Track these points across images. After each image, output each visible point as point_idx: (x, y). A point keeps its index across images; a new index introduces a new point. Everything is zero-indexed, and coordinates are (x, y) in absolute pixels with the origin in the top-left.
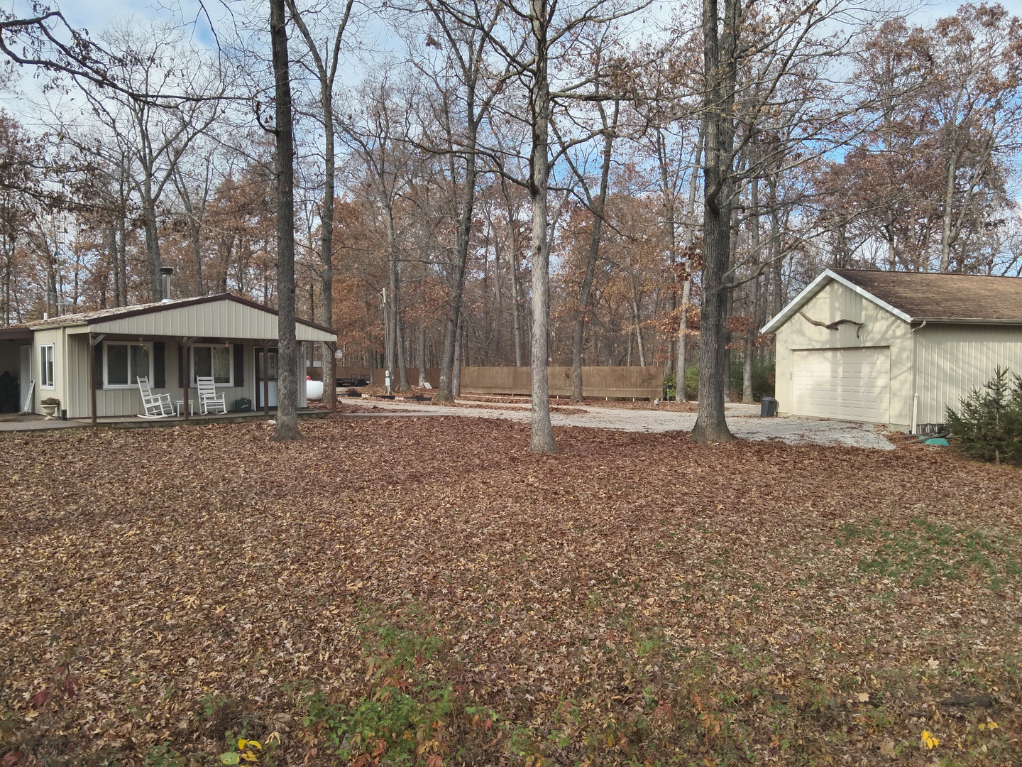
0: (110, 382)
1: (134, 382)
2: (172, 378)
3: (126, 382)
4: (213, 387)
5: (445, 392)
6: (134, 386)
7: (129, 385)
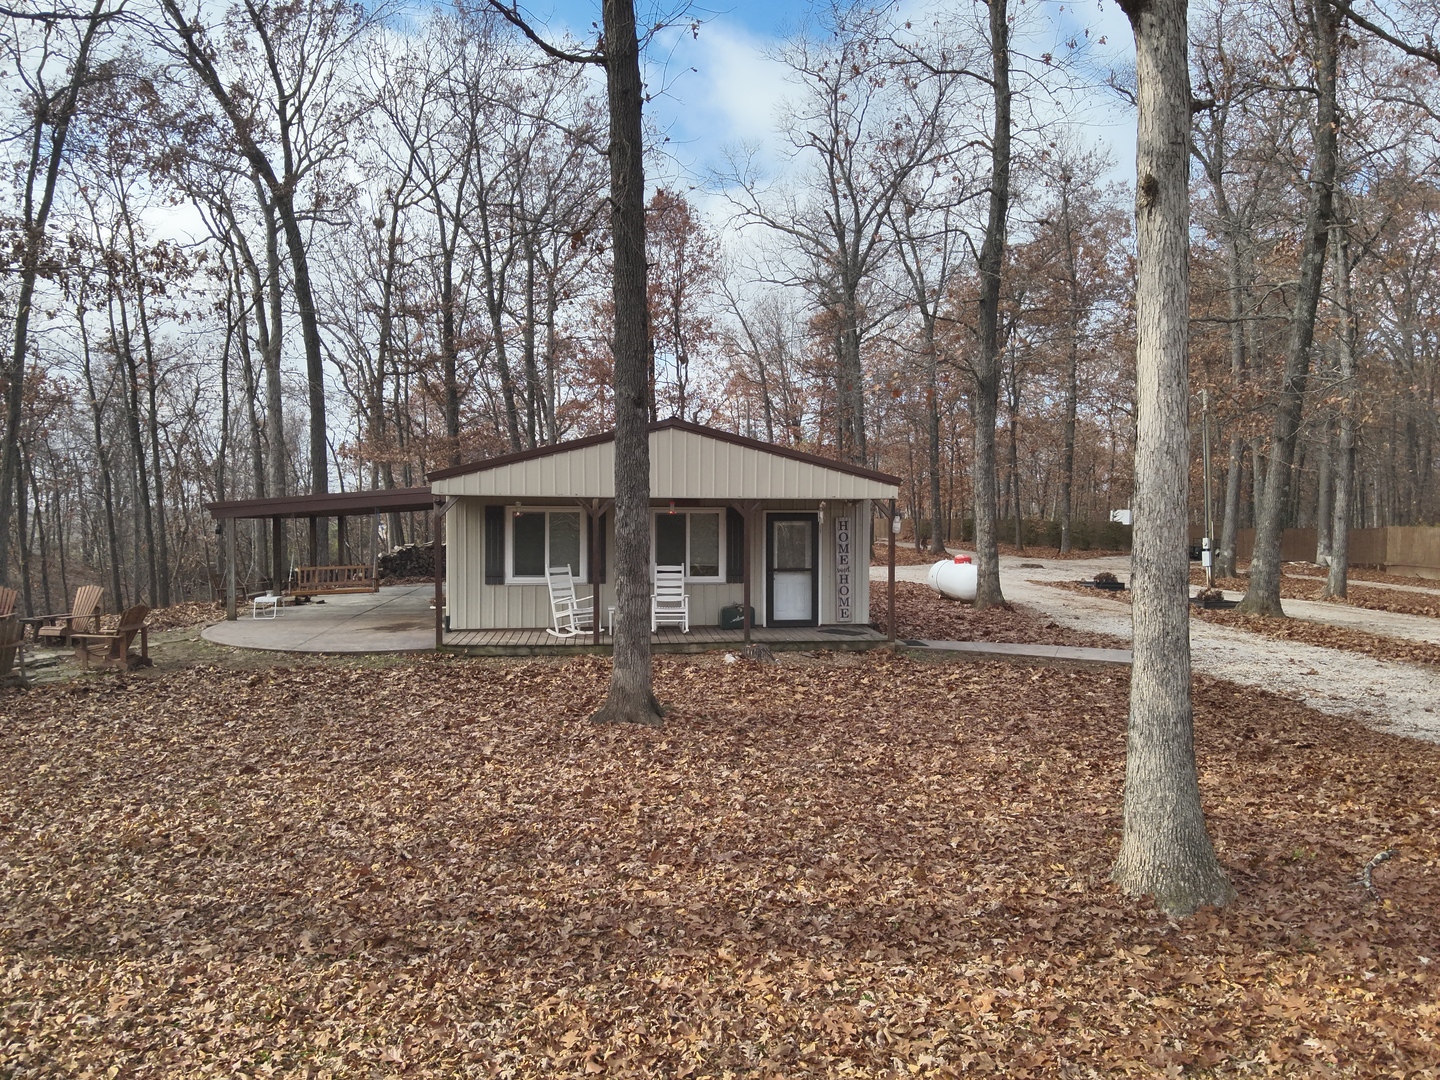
0: (518, 572)
3: (539, 574)
4: (682, 584)
5: (1261, 593)
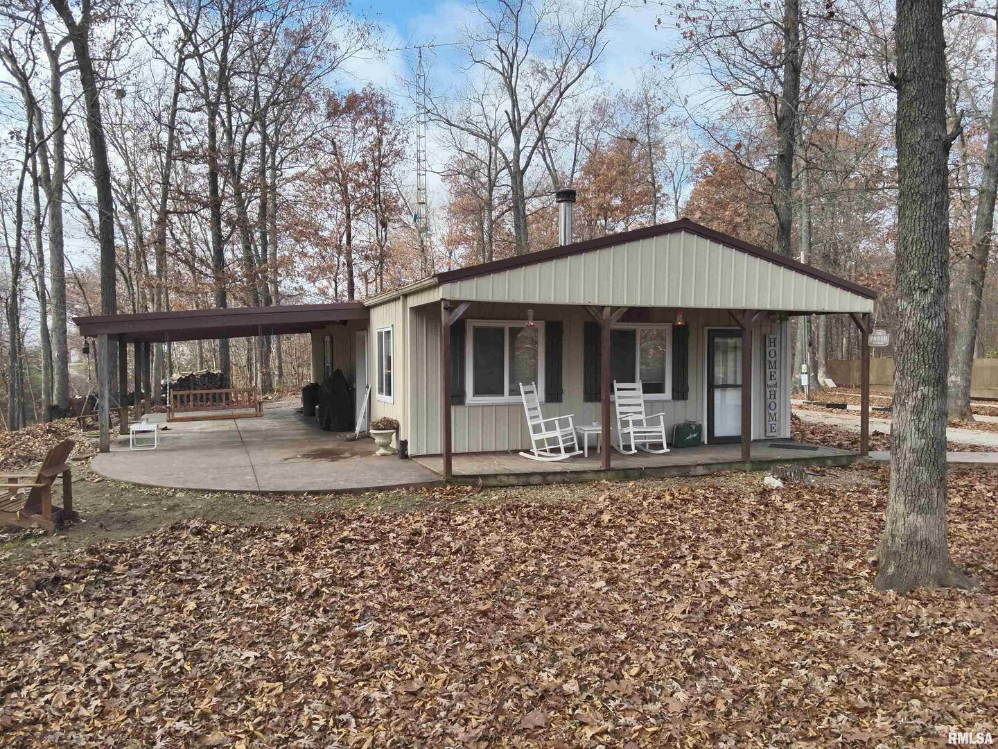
0: (477, 392)
1: (515, 392)
2: (573, 384)
3: (501, 393)
4: (641, 401)
5: (959, 402)
6: (514, 399)
7: (506, 398)
